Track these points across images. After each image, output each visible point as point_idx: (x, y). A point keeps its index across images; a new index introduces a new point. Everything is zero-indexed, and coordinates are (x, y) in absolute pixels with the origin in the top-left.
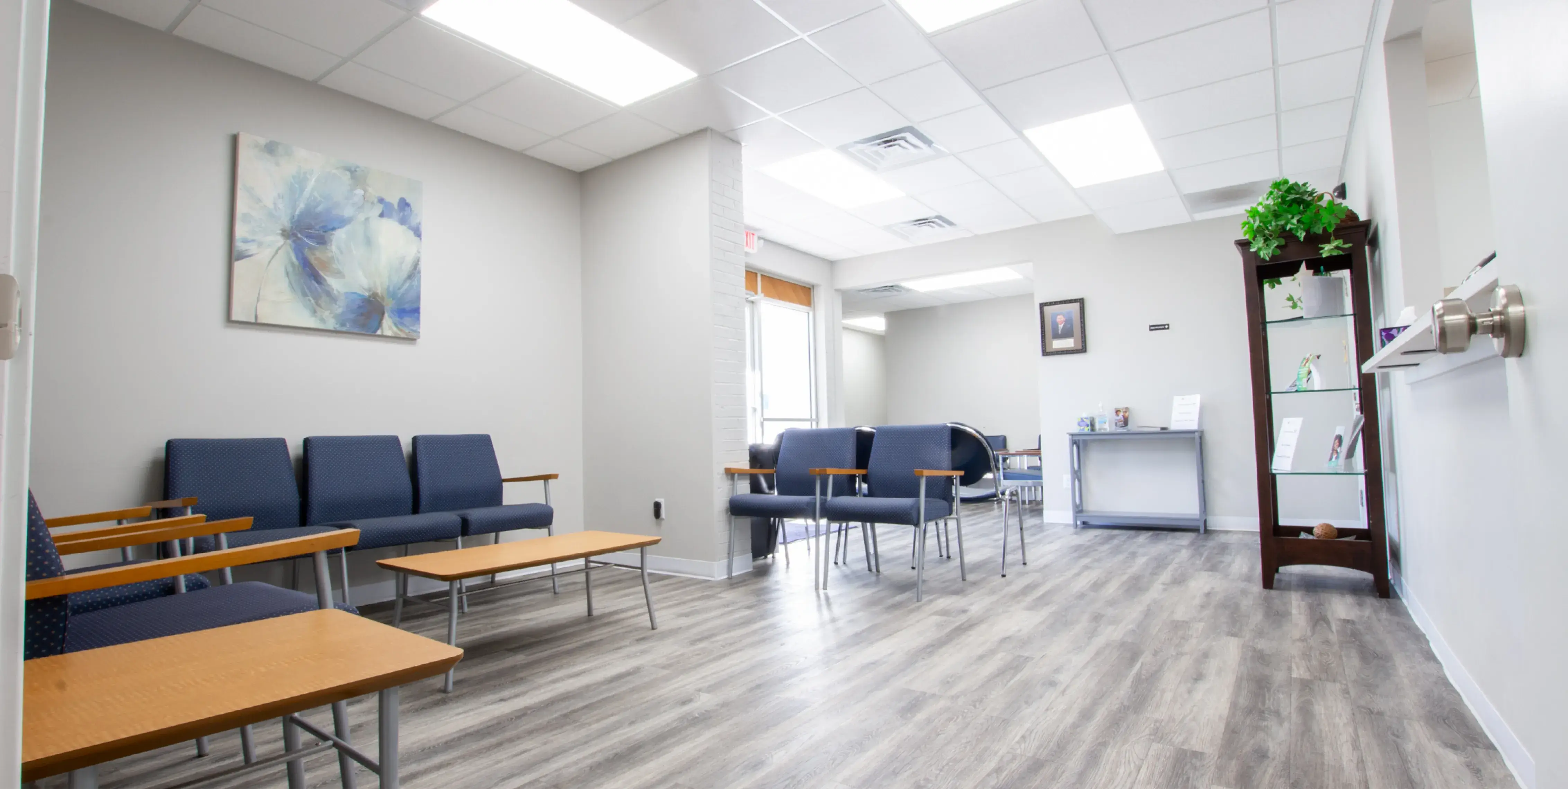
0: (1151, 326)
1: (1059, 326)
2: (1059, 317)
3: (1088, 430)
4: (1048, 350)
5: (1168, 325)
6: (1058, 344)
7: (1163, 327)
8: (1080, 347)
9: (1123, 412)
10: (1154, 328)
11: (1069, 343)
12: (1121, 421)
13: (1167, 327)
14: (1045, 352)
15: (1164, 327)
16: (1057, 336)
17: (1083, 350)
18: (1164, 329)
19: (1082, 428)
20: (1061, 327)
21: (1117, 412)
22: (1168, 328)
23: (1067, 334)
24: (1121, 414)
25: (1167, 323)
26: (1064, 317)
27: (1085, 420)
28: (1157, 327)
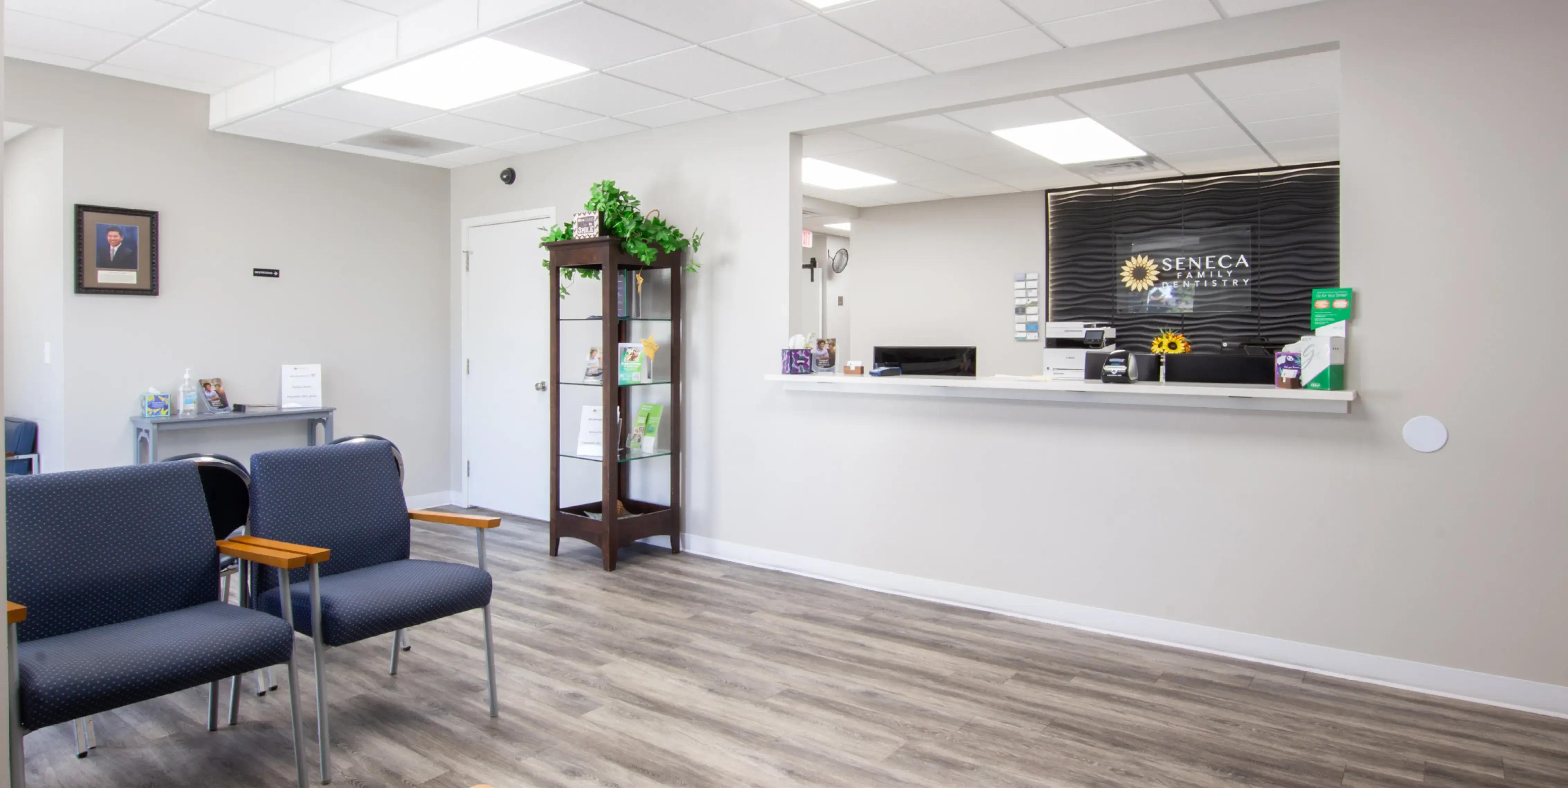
0: (255, 270)
1: (112, 247)
2: (112, 233)
3: (167, 413)
4: (87, 284)
5: (278, 271)
6: (105, 277)
7: (271, 273)
8: (147, 286)
9: (216, 385)
10: (260, 272)
11: (129, 277)
12: (217, 399)
13: (276, 273)
14: (81, 287)
15: (273, 273)
16: (105, 263)
17: (152, 290)
18: (273, 276)
19: (155, 411)
20: (114, 249)
21: (205, 385)
22: (278, 276)
23: (125, 262)
24: (213, 389)
25: (277, 269)
26: (121, 234)
27: (163, 399)
28: (263, 273)
